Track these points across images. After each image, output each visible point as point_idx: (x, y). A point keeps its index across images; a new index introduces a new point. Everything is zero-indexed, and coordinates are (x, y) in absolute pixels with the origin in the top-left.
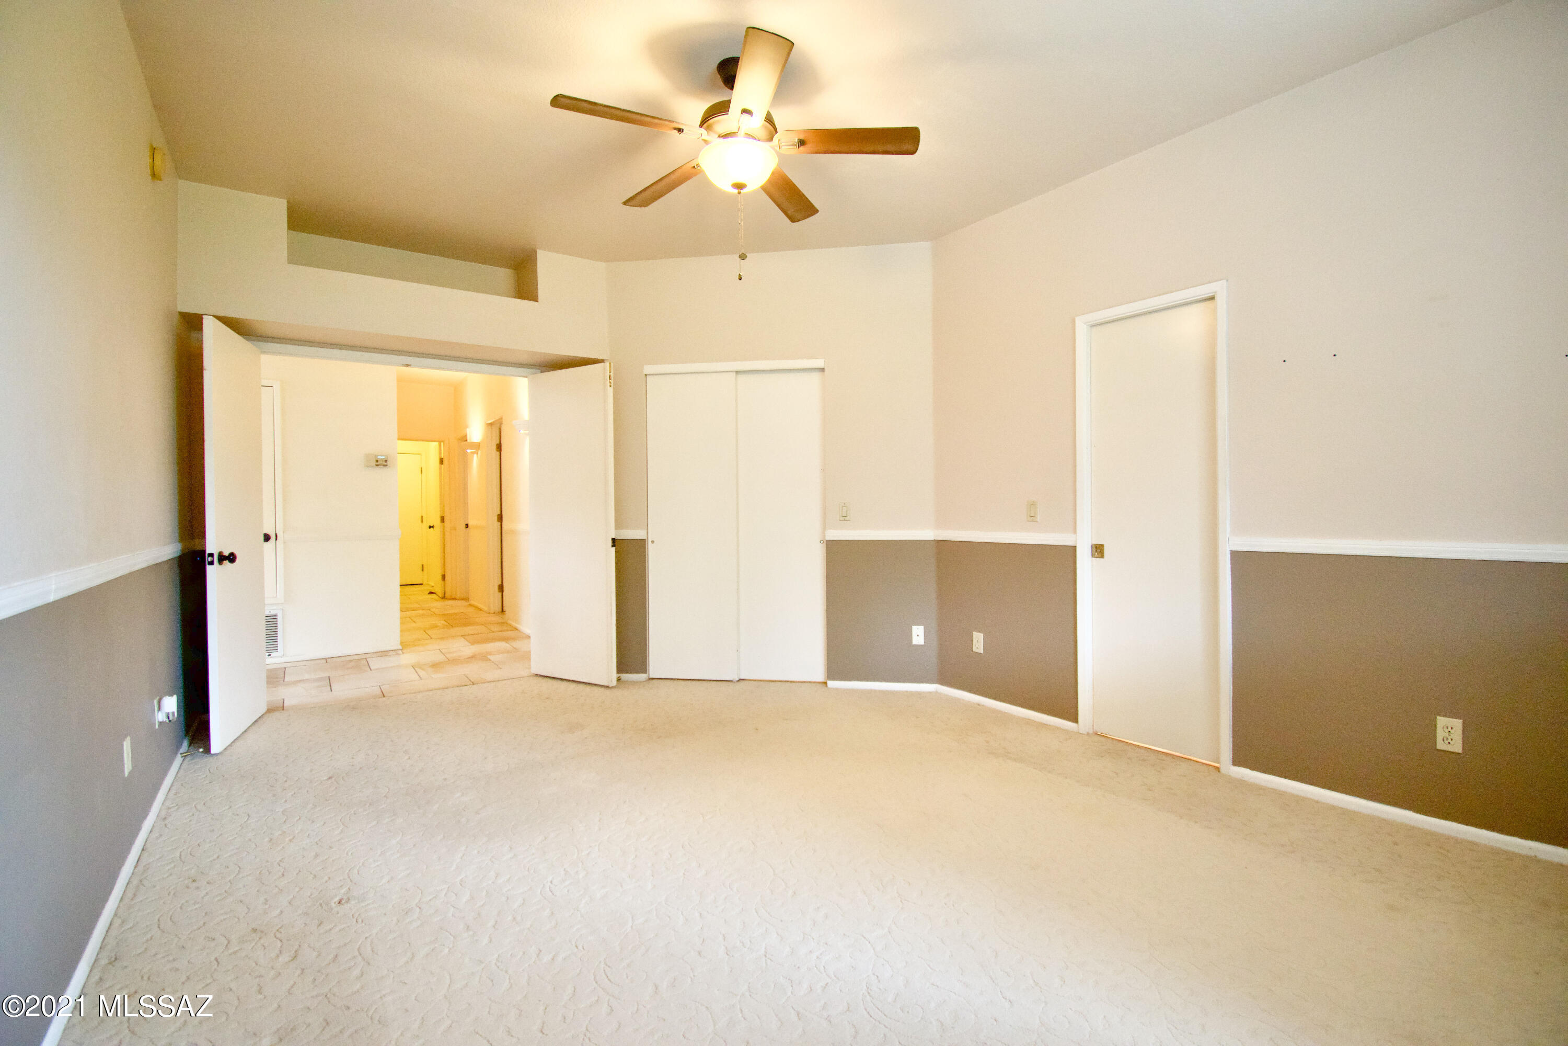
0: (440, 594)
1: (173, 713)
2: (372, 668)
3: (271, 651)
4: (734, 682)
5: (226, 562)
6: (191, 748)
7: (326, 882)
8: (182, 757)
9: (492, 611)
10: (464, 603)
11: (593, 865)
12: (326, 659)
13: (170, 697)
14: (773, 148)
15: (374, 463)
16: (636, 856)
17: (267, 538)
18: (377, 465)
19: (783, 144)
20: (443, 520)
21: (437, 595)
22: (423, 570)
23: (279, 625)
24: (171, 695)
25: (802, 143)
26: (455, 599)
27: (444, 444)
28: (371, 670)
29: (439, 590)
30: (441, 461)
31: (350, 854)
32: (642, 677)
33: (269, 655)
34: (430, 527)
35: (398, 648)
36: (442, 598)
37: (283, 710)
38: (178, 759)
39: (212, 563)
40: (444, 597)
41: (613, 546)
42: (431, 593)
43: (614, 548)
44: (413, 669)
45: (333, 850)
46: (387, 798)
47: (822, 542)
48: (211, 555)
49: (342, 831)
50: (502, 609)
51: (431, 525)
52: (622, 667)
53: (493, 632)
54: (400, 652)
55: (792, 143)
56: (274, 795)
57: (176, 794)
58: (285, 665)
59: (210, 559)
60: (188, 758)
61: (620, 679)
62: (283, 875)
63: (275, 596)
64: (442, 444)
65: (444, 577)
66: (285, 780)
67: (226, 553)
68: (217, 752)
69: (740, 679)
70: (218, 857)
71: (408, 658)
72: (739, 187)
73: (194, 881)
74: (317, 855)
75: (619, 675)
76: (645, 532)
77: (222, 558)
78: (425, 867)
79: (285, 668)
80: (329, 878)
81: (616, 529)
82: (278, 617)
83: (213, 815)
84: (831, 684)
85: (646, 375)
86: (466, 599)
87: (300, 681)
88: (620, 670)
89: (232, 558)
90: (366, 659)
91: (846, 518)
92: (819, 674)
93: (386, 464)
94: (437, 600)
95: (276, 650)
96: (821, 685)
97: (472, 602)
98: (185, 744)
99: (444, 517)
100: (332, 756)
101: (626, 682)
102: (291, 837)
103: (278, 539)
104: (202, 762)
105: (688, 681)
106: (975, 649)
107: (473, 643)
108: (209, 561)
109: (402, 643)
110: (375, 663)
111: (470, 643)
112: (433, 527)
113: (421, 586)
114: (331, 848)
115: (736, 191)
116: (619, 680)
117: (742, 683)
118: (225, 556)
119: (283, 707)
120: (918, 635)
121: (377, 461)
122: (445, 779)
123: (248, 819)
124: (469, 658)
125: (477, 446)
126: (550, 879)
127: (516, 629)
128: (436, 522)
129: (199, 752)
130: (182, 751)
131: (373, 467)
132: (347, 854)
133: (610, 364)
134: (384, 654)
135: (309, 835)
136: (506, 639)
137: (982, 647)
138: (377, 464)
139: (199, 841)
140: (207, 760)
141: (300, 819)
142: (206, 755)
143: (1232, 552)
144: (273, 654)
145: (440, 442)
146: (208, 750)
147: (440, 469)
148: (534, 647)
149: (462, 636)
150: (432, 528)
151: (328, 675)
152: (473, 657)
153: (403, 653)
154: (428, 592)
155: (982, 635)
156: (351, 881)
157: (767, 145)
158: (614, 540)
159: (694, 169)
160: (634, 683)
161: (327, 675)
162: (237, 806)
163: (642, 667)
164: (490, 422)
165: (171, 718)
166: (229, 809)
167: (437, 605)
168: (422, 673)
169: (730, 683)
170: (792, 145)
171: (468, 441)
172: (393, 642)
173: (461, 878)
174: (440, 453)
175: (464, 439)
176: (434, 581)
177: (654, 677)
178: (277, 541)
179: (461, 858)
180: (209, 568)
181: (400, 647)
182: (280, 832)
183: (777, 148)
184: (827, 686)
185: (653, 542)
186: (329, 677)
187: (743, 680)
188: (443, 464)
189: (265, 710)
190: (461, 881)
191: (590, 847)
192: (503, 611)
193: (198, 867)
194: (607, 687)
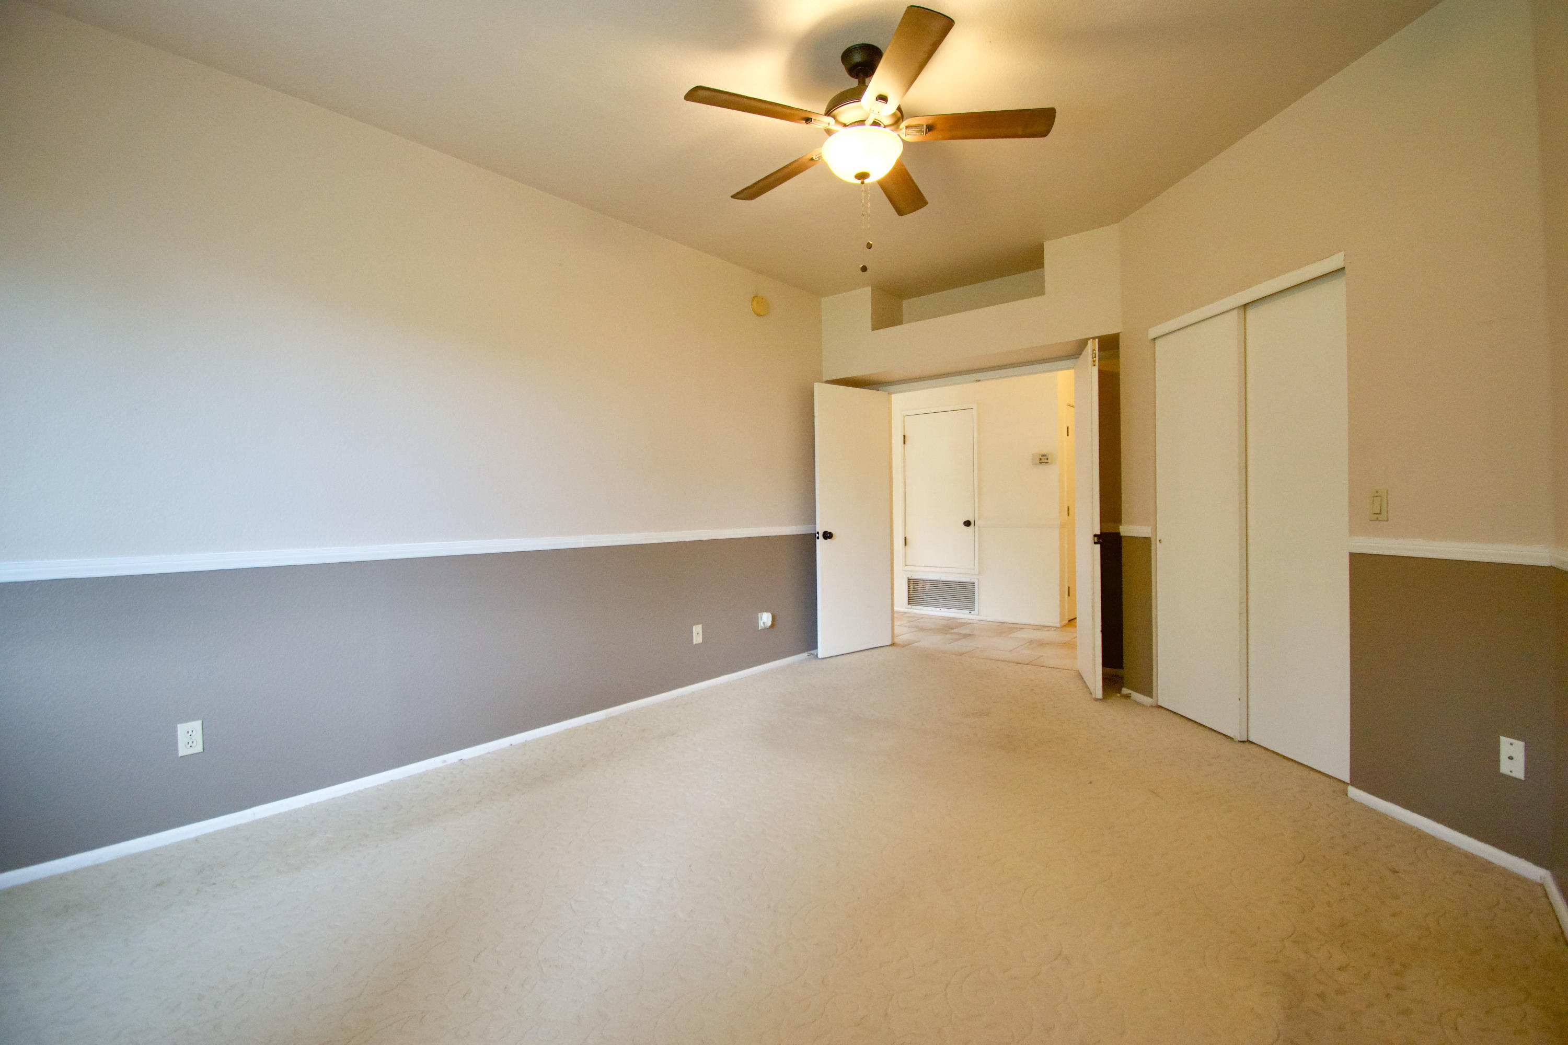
1: (767, 623)
3: (971, 610)
4: (1235, 742)
8: (808, 655)
12: (1003, 623)
13: (766, 613)
15: (1039, 461)
17: (968, 523)
18: (1041, 463)
23: (975, 592)
25: (929, 129)
32: (1150, 700)
33: (970, 612)
38: (803, 656)
39: (818, 538)
47: (1345, 555)
48: (818, 533)
58: (973, 621)
59: (817, 535)
60: (811, 657)
61: (1130, 696)
63: (973, 567)
68: (821, 657)
69: (1247, 741)
72: (862, 176)
76: (1152, 528)
77: (826, 536)
79: (978, 624)
82: (976, 583)
84: (1355, 793)
85: (1153, 340)
89: (829, 536)
92: (1342, 768)
93: (1047, 461)
95: (974, 610)
96: (1342, 788)
101: (1133, 701)
103: (975, 525)
105: (1189, 723)
115: (859, 182)
117: (1247, 745)
121: (1041, 459)
131: (1038, 464)
134: (1042, 628)
138: (1041, 461)
140: (814, 660)
144: (973, 612)
153: (1053, 630)
160: (1136, 702)
165: (767, 626)
177: (1160, 705)
178: (975, 527)
180: (817, 541)
184: (1350, 793)
185: (1160, 541)
187: (1250, 742)
189: (888, 644)
194: (1093, 698)
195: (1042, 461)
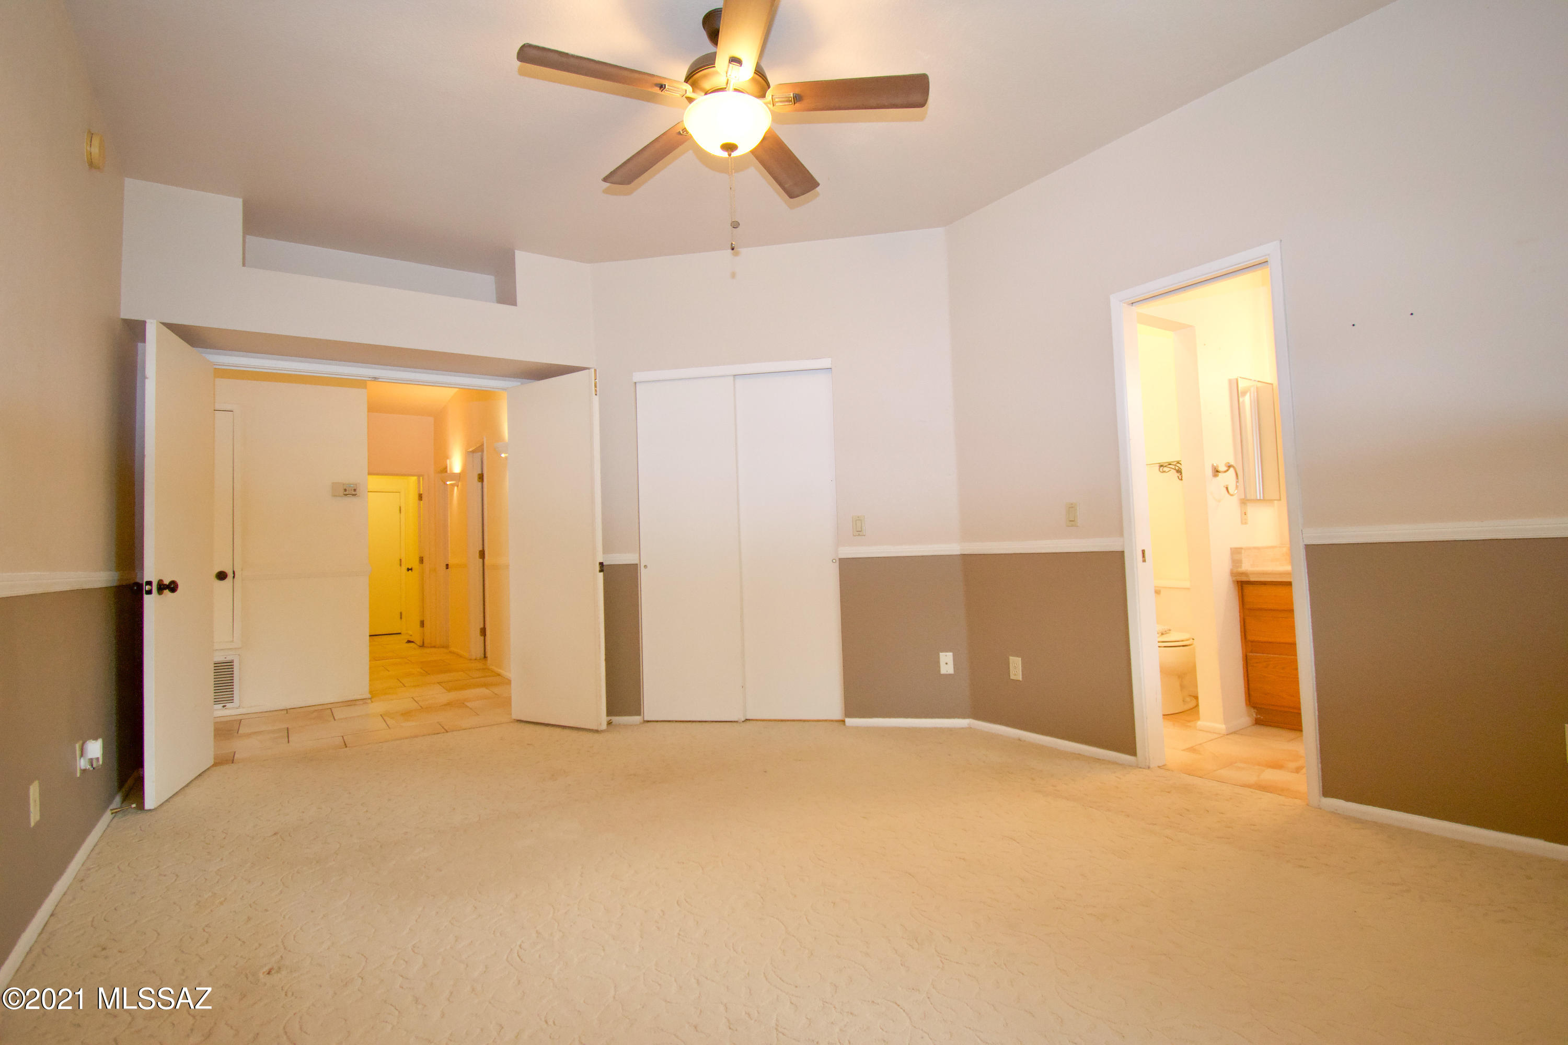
0: (419, 642)
1: (98, 759)
2: (336, 718)
3: (226, 702)
4: (740, 723)
5: (167, 592)
6: (123, 804)
7: (256, 949)
8: (112, 813)
9: (474, 657)
10: (444, 650)
11: (571, 926)
12: (287, 710)
13: (94, 741)
14: (766, 104)
15: (342, 492)
16: (622, 914)
17: (222, 576)
18: (346, 495)
19: (777, 100)
20: (421, 560)
21: (416, 644)
22: (401, 618)
23: (235, 675)
24: (96, 739)
25: (797, 98)
26: (434, 647)
27: (423, 479)
28: (335, 720)
29: (417, 638)
30: (420, 497)
31: (287, 917)
32: (636, 719)
33: (224, 706)
34: (408, 570)
35: (367, 697)
36: (420, 646)
37: (233, 763)
38: (107, 816)
39: (149, 592)
40: (423, 646)
41: (601, 571)
42: (409, 642)
43: (602, 573)
44: (381, 718)
45: (268, 913)
46: (337, 854)
47: (834, 561)
48: (149, 583)
49: (281, 892)
50: (485, 654)
51: (410, 568)
52: (614, 708)
53: (474, 678)
54: (369, 701)
55: (786, 99)
56: (209, 853)
57: (99, 854)
58: (239, 717)
59: (148, 588)
60: (120, 815)
61: (612, 723)
62: (207, 942)
63: (231, 639)
64: (421, 478)
65: (422, 624)
66: (224, 837)
67: (167, 582)
68: (152, 807)
69: (747, 720)
70: (136, 921)
71: (377, 707)
72: (729, 148)
73: (104, 949)
74: (249, 919)
75: (610, 718)
76: (637, 555)
77: (162, 587)
78: (374, 930)
79: (241, 720)
80: (260, 945)
81: (604, 553)
82: (235, 664)
83: (137, 876)
84: (850, 721)
85: (636, 383)
86: (446, 647)
87: (255, 733)
88: (610, 712)
89: (173, 587)
90: (331, 709)
91: (860, 533)
92: (836, 712)
93: (355, 494)
94: (415, 649)
95: (232, 701)
96: (836, 724)
97: (453, 649)
98: (118, 799)
99: (423, 557)
100: (280, 810)
101: (619, 725)
102: (223, 899)
103: (236, 577)
104: (133, 819)
105: (687, 723)
106: (1012, 677)
107: (449, 690)
108: (147, 589)
109: (371, 692)
110: (338, 714)
111: (447, 690)
112: (411, 569)
113: (398, 635)
114: (266, 910)
115: (725, 154)
116: (609, 723)
117: (748, 724)
118: (166, 585)
119: (233, 760)
120: (947, 663)
121: (345, 490)
122: (406, 833)
123: (176, 880)
124: (445, 705)
125: (457, 477)
126: (519, 943)
127: (499, 675)
128: (414, 563)
129: (131, 807)
130: (112, 807)
131: (339, 496)
132: (284, 918)
133: (595, 370)
134: (351, 703)
135: (243, 896)
136: (485, 685)
137: (1021, 673)
138: (345, 493)
139: (117, 905)
140: (141, 816)
141: (235, 879)
142: (140, 812)
143: (1307, 547)
144: (228, 705)
145: (419, 476)
146: (141, 806)
147: (419, 504)
148: (516, 692)
149: (438, 683)
150: (410, 571)
151: (287, 727)
152: (449, 705)
153: (372, 702)
154: (406, 641)
155: (1020, 659)
156: (285, 948)
157: (760, 102)
158: (601, 564)
159: (680, 136)
160: (626, 726)
161: (285, 726)
162: (165, 867)
163: (635, 708)
164: (471, 450)
165: (94, 766)
166: (156, 868)
167: (413, 652)
168: (390, 721)
169: (735, 724)
170: (787, 101)
171: (448, 472)
172: (361, 689)
173: (413, 943)
174: (419, 487)
175: (445, 470)
176: (413, 631)
177: (649, 720)
178: (235, 579)
179: (416, 921)
180: (147, 598)
181: (369, 696)
182: (210, 894)
183: (771, 106)
184: (845, 724)
185: (646, 567)
186: (288, 728)
187: (749, 720)
188: (422, 500)
189: (211, 762)
190: (414, 946)
191: (568, 905)
192: (485, 657)
193: (111, 933)
194: (597, 731)
195: (347, 493)
